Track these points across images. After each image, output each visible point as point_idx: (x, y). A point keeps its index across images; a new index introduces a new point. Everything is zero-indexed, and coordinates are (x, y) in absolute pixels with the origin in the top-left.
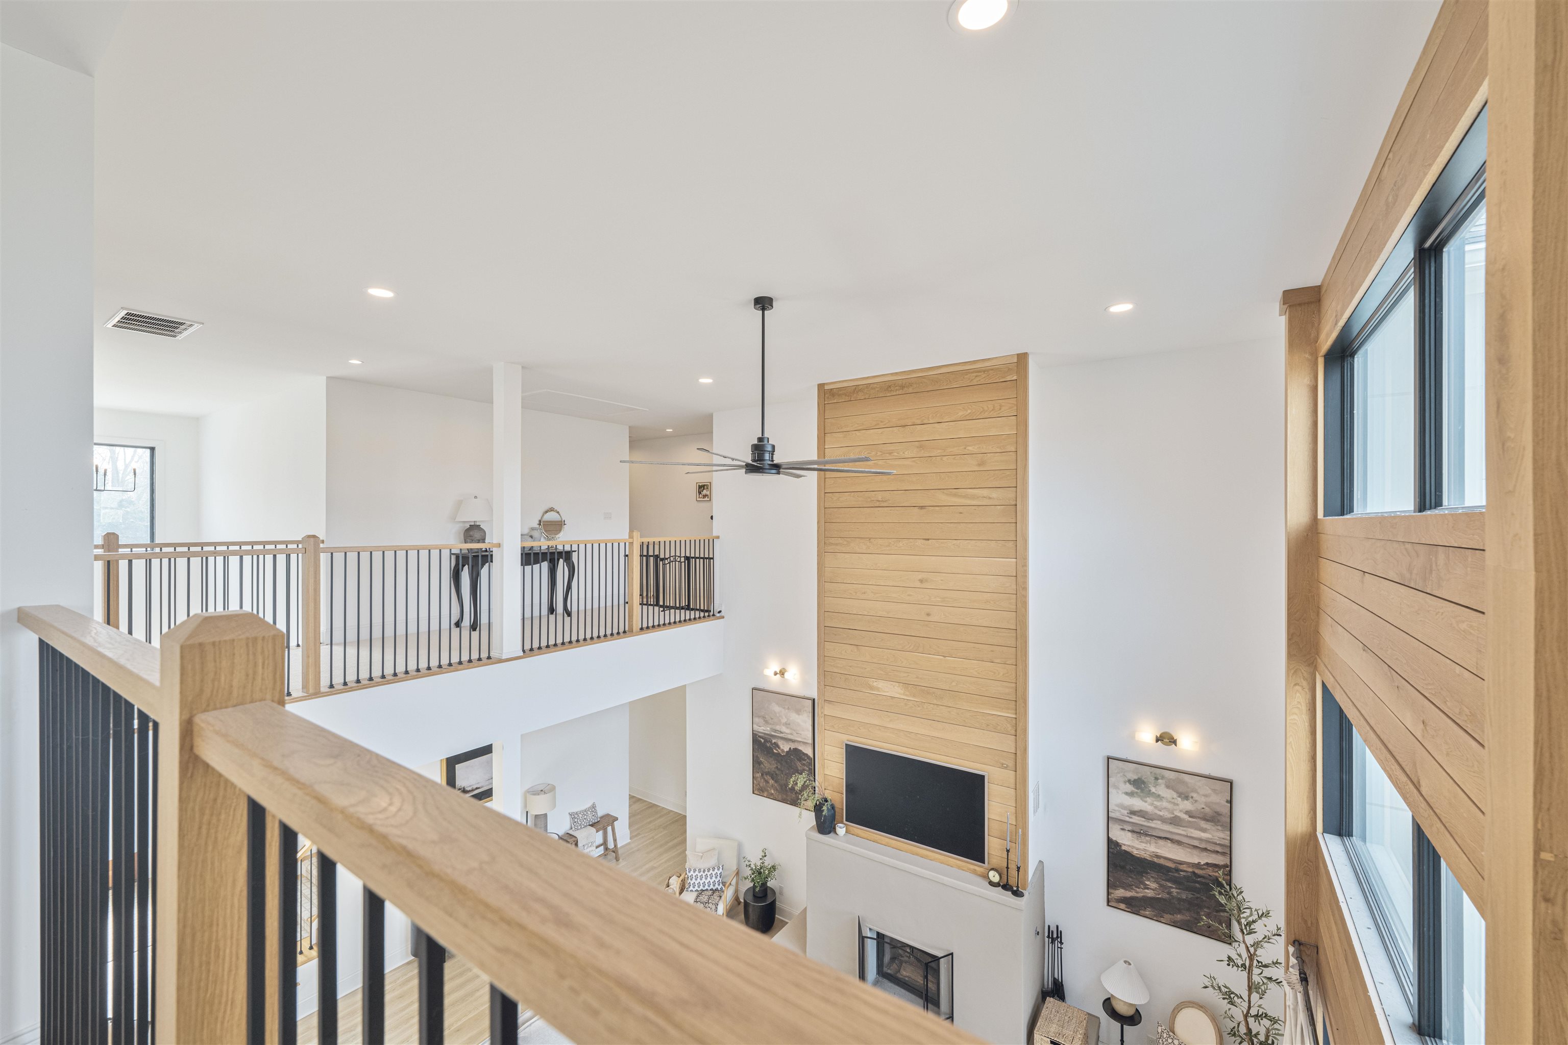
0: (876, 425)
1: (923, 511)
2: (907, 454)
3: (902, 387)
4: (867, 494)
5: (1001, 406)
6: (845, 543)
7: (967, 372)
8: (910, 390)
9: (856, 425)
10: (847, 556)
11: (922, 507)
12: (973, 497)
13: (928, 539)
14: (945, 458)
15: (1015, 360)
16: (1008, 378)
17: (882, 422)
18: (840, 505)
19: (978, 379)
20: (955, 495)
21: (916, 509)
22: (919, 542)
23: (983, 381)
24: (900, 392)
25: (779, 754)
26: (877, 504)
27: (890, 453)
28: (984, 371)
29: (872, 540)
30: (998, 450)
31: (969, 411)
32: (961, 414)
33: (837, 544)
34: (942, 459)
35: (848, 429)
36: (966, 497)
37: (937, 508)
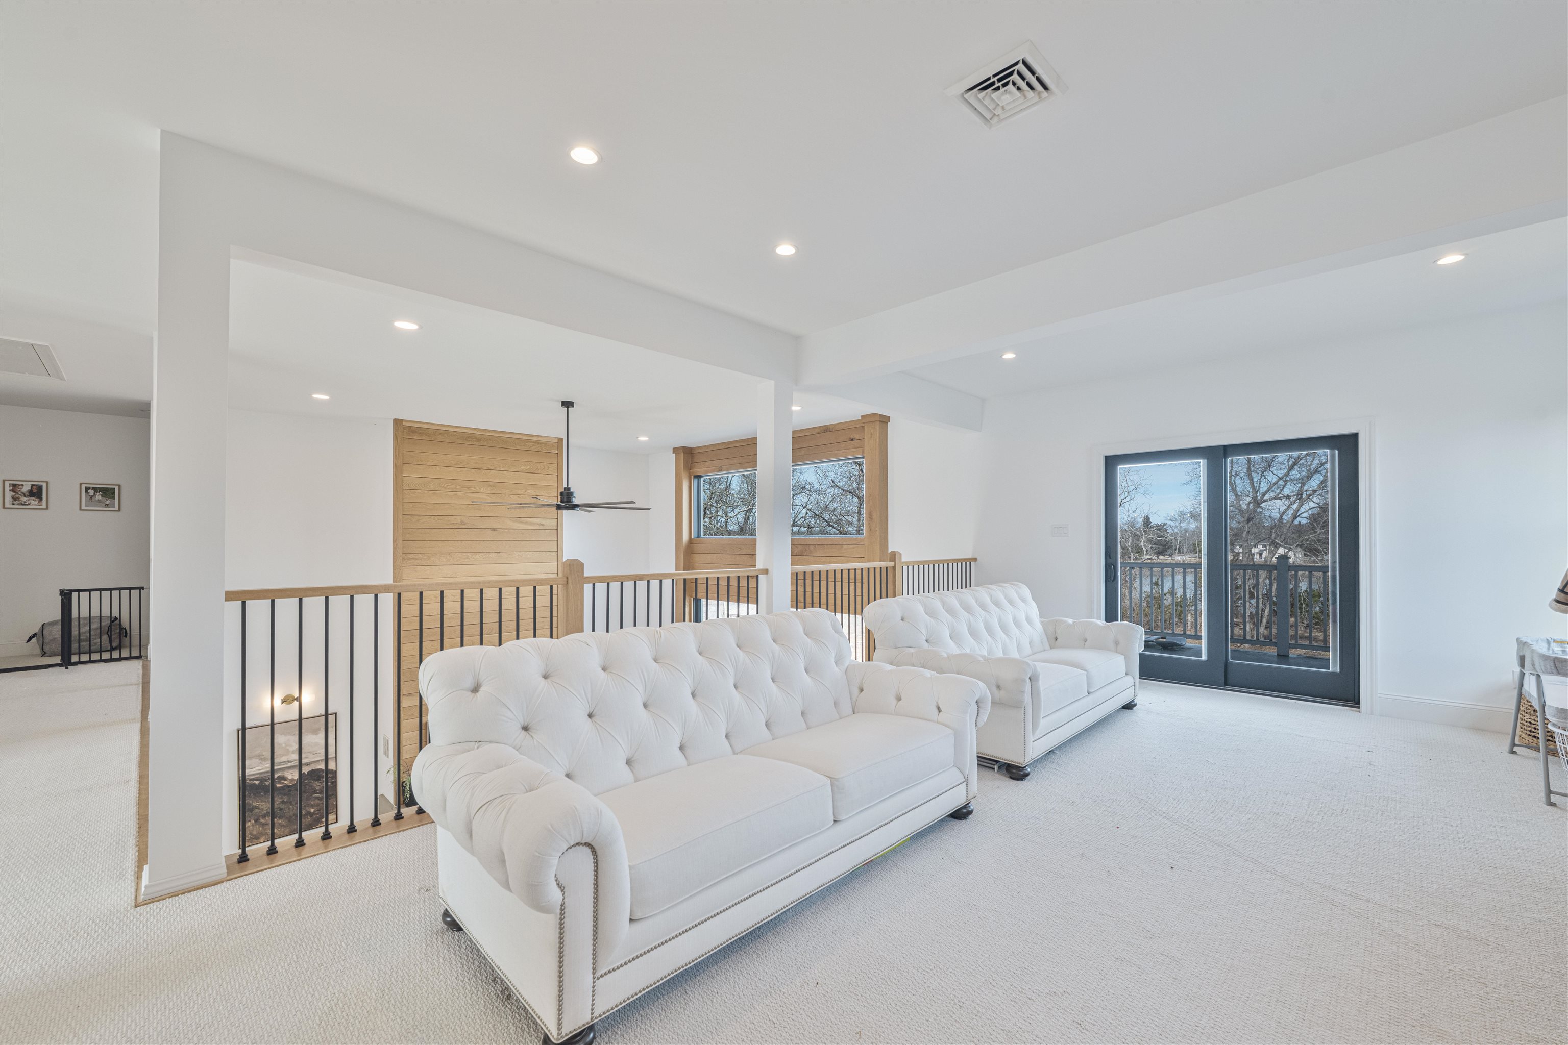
0: (456, 464)
1: (495, 533)
2: (482, 490)
3: (479, 440)
4: (446, 518)
5: (548, 468)
6: (425, 558)
7: (527, 441)
8: (485, 444)
9: (437, 462)
10: (427, 568)
11: (494, 530)
12: (532, 524)
13: (499, 552)
14: (512, 496)
15: (557, 441)
16: (553, 451)
17: (461, 463)
18: (419, 526)
19: (534, 447)
20: (520, 522)
21: (489, 531)
22: (492, 555)
23: (537, 450)
24: (477, 443)
25: (287, 786)
26: (457, 526)
27: (468, 488)
28: (538, 443)
29: (452, 554)
30: (547, 495)
31: (528, 467)
32: (522, 468)
33: (416, 559)
34: (509, 497)
35: (428, 463)
36: (526, 523)
37: (506, 530)
